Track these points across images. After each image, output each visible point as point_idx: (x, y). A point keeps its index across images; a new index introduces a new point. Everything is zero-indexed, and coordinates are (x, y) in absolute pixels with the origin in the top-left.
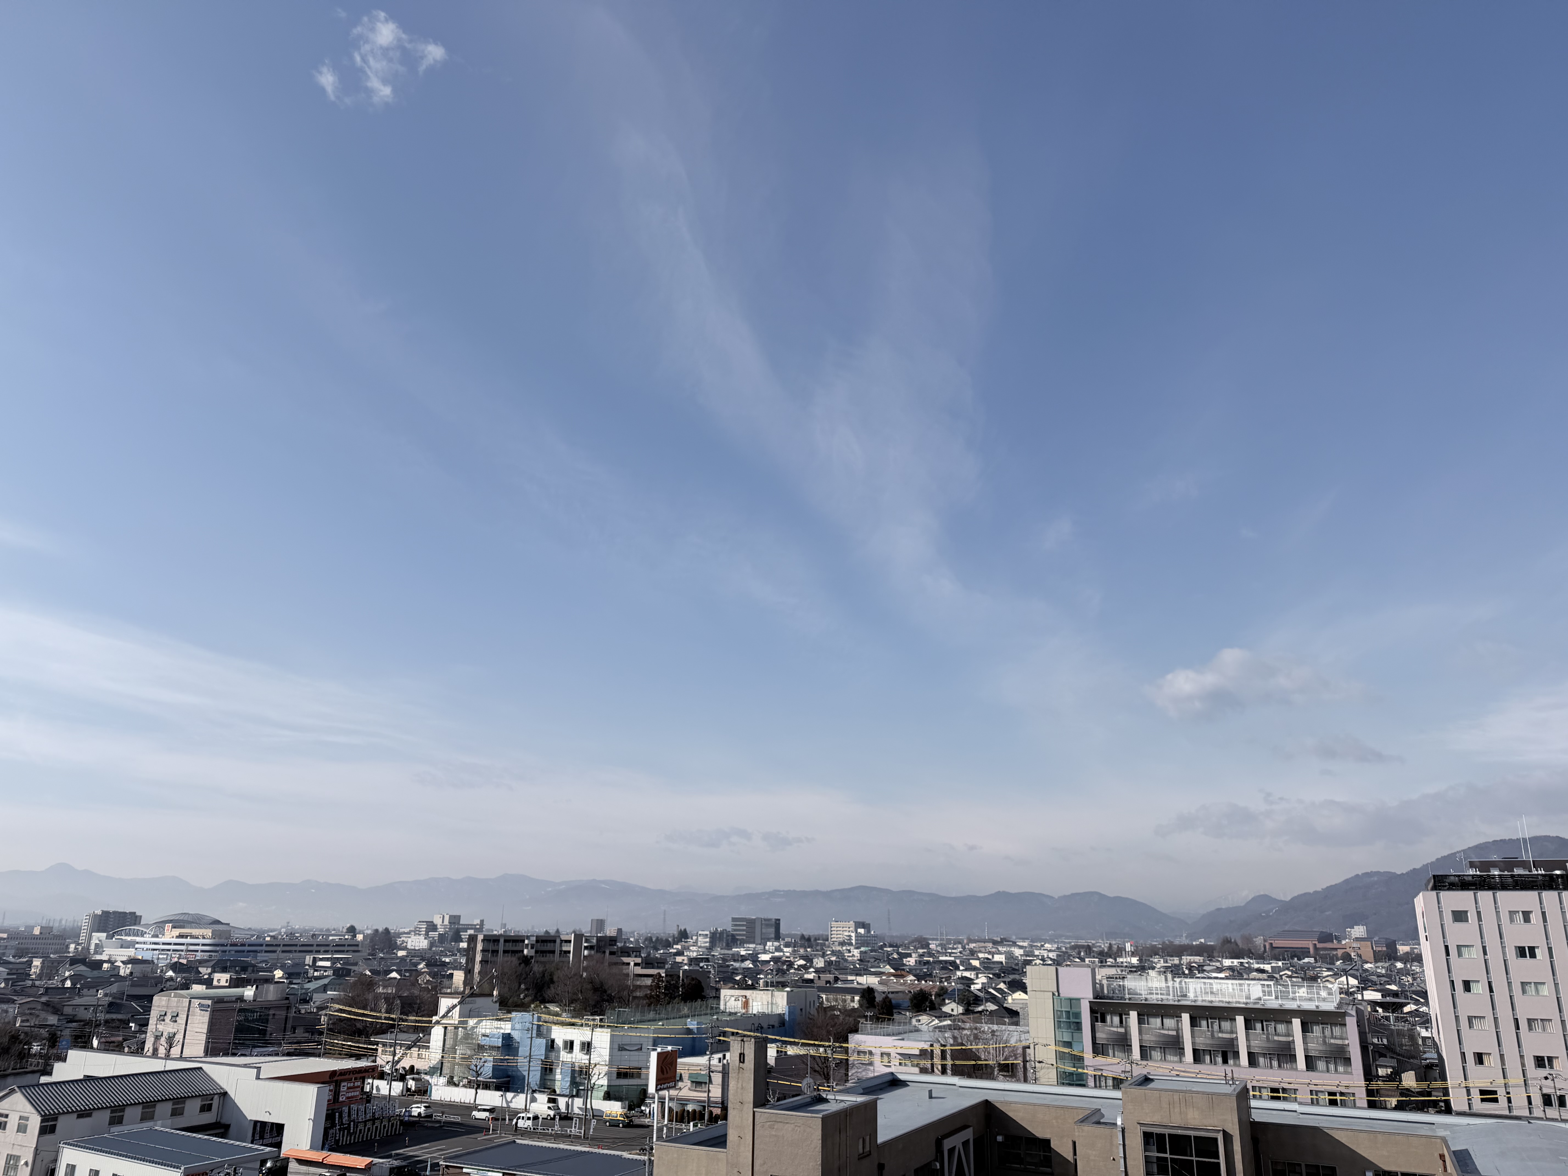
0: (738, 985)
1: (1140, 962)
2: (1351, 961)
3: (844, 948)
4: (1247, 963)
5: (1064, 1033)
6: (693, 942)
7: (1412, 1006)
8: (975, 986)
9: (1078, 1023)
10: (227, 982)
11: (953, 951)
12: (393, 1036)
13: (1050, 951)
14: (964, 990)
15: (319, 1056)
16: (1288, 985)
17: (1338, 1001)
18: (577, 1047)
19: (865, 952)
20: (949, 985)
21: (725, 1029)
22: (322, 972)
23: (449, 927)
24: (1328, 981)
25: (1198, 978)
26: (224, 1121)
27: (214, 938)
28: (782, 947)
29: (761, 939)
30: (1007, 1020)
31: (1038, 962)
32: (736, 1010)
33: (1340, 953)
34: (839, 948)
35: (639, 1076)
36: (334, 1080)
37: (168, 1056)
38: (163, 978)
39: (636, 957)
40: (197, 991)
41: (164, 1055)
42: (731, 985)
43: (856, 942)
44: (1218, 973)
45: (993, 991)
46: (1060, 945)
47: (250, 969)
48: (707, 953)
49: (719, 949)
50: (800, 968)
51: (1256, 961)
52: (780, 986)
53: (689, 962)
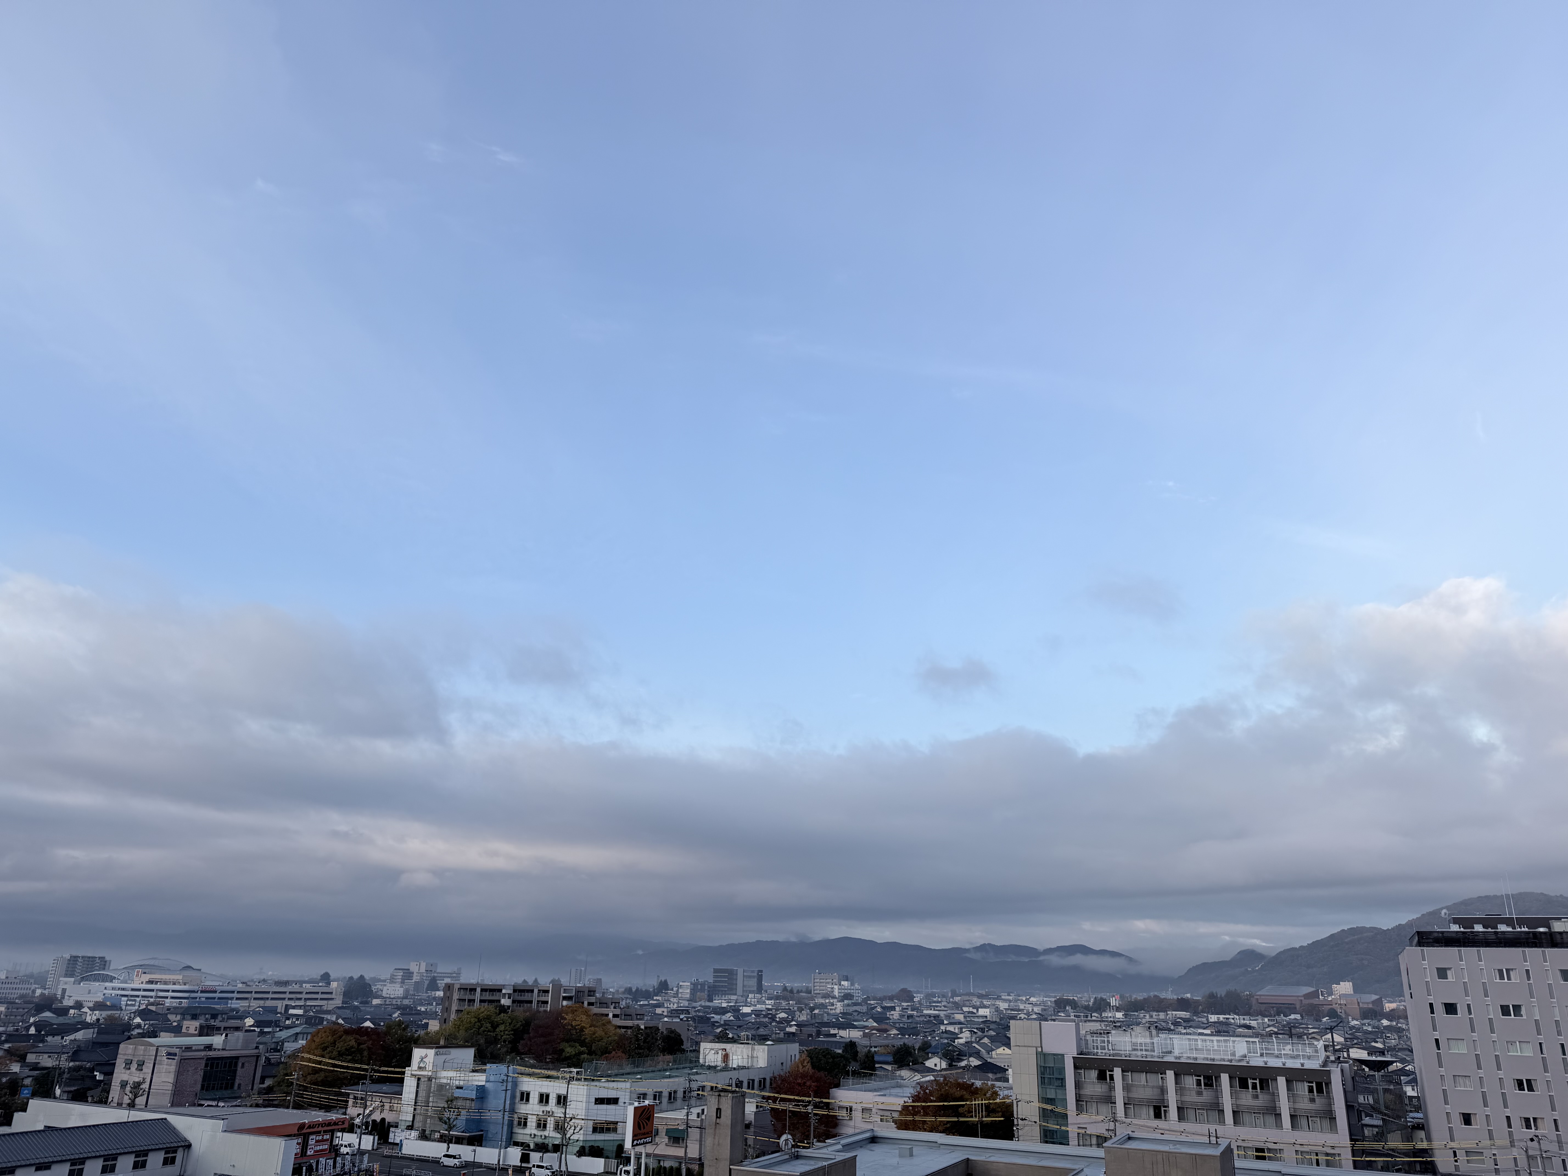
0: (718, 1038)
1: (1126, 1018)
2: (1337, 1018)
3: (827, 1001)
4: (1233, 1019)
5: (1048, 1090)
6: (674, 994)
7: (1398, 1064)
8: (959, 1040)
9: (1062, 1079)
10: (196, 1030)
11: (937, 1004)
12: (364, 1088)
13: (1036, 1005)
14: (949, 1045)
15: (288, 1108)
16: (1273, 1042)
17: (1323, 1059)
18: (553, 1100)
19: (848, 1005)
20: (934, 1039)
21: (703, 1083)
22: (294, 1020)
23: (425, 975)
24: (1313, 1038)
25: (1184, 1034)
26: (187, 1174)
27: (185, 985)
28: (764, 998)
29: (743, 990)
30: (990, 1075)
31: (1022, 1016)
32: (715, 1063)
33: (1326, 1009)
34: (822, 1001)
35: (615, 1130)
36: (302, 1133)
37: (134, 1106)
38: (130, 1025)
39: (615, 1008)
40: (166, 1039)
41: (129, 1105)
42: (711, 1038)
43: (840, 994)
44: (1204, 1029)
45: (977, 1046)
46: (1045, 999)
47: (220, 1016)
48: (687, 1005)
49: (700, 1001)
50: (782, 1021)
51: (1242, 1017)
52: (762, 1039)
53: (669, 1014)
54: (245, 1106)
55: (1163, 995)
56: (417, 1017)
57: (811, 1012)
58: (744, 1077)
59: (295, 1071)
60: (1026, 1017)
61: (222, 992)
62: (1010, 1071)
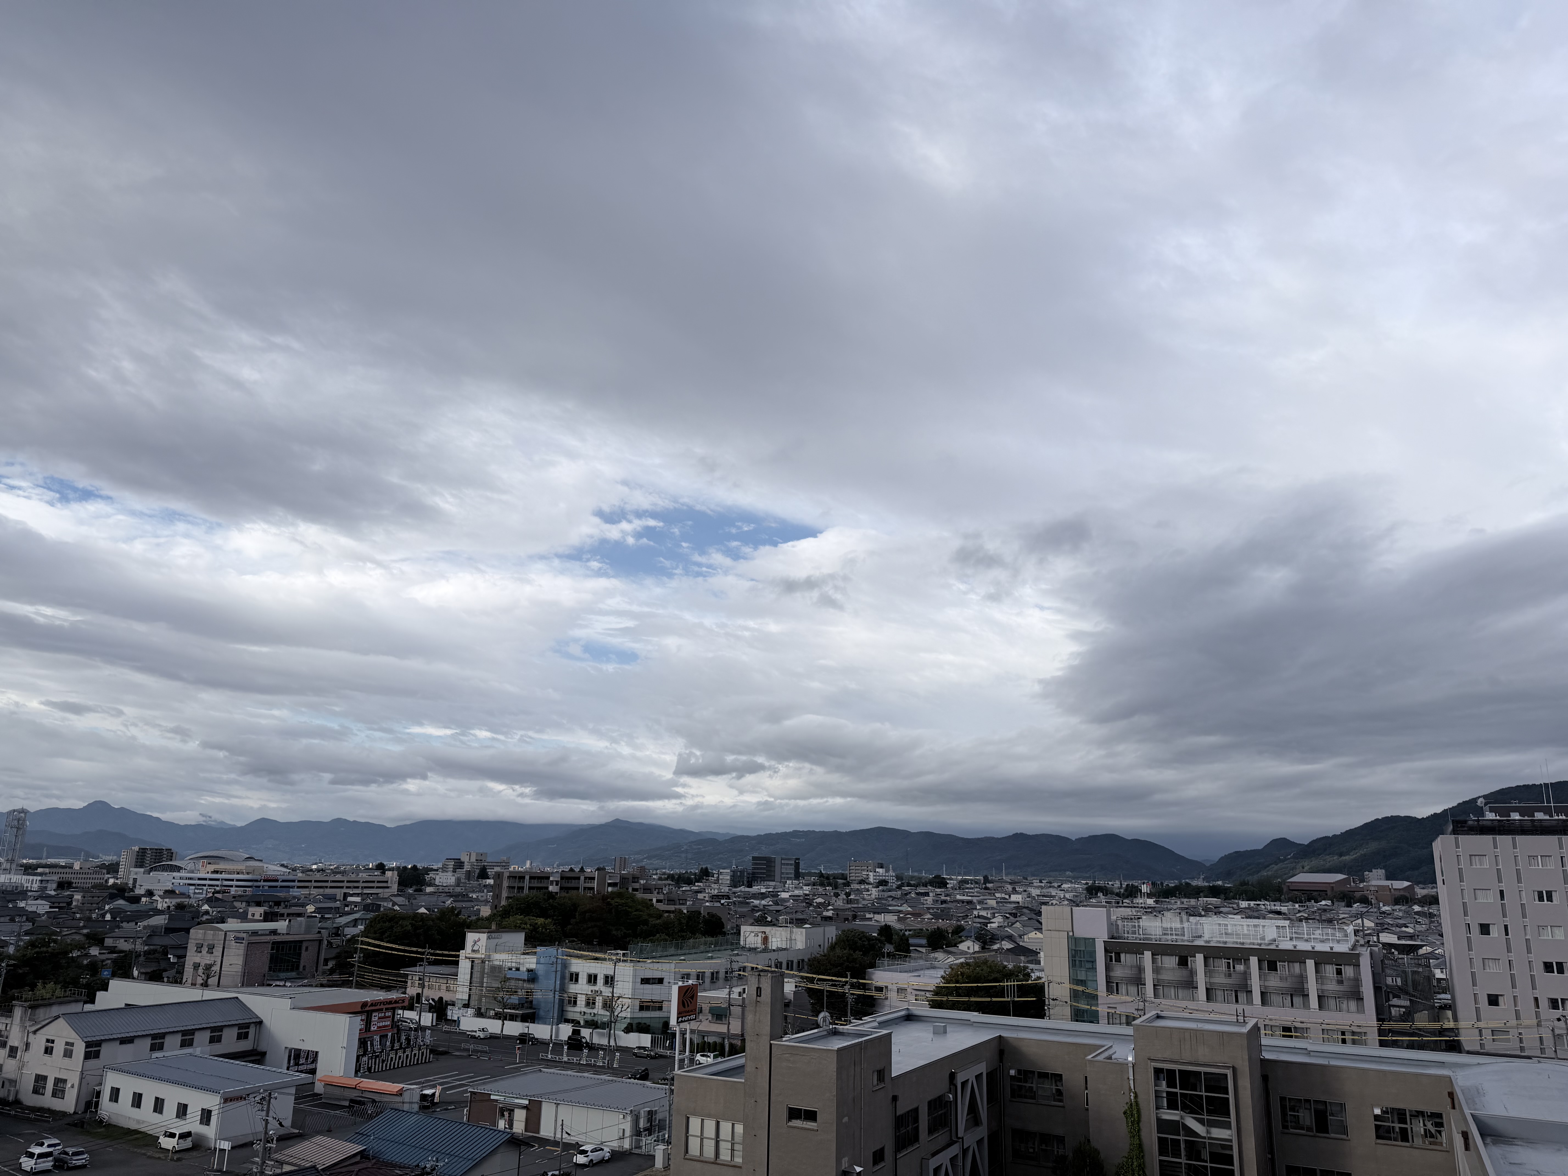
0: (757, 922)
1: (1157, 903)
2: (1369, 904)
3: (863, 887)
4: (1264, 905)
5: (1078, 972)
6: (715, 880)
7: (1428, 948)
8: (992, 925)
9: (1093, 962)
10: (261, 917)
11: (970, 891)
12: (421, 969)
14: (982, 929)
15: (350, 987)
16: (1303, 927)
17: (1352, 943)
18: (600, 980)
19: (883, 891)
20: (967, 923)
21: (744, 964)
22: (353, 907)
23: (475, 864)
24: (1344, 923)
25: (1214, 919)
26: (262, 1048)
27: (248, 873)
28: (801, 884)
29: (781, 877)
30: (1022, 958)
31: (1054, 902)
32: (756, 945)
33: (1357, 895)
34: (857, 887)
35: (660, 1008)
36: (365, 1010)
37: (206, 986)
38: (199, 912)
39: (658, 893)
40: (232, 925)
41: (202, 985)
42: (751, 921)
43: (875, 881)
44: (1234, 914)
45: (1009, 930)
46: (1076, 886)
47: (282, 904)
48: (727, 891)
49: (740, 887)
50: (820, 906)
51: (1272, 903)
52: (800, 923)
53: (711, 899)
54: (311, 986)
55: (1194, 883)
56: (469, 904)
57: (847, 897)
58: (783, 958)
59: (356, 953)
60: (1058, 902)
61: (283, 881)
62: (1042, 954)
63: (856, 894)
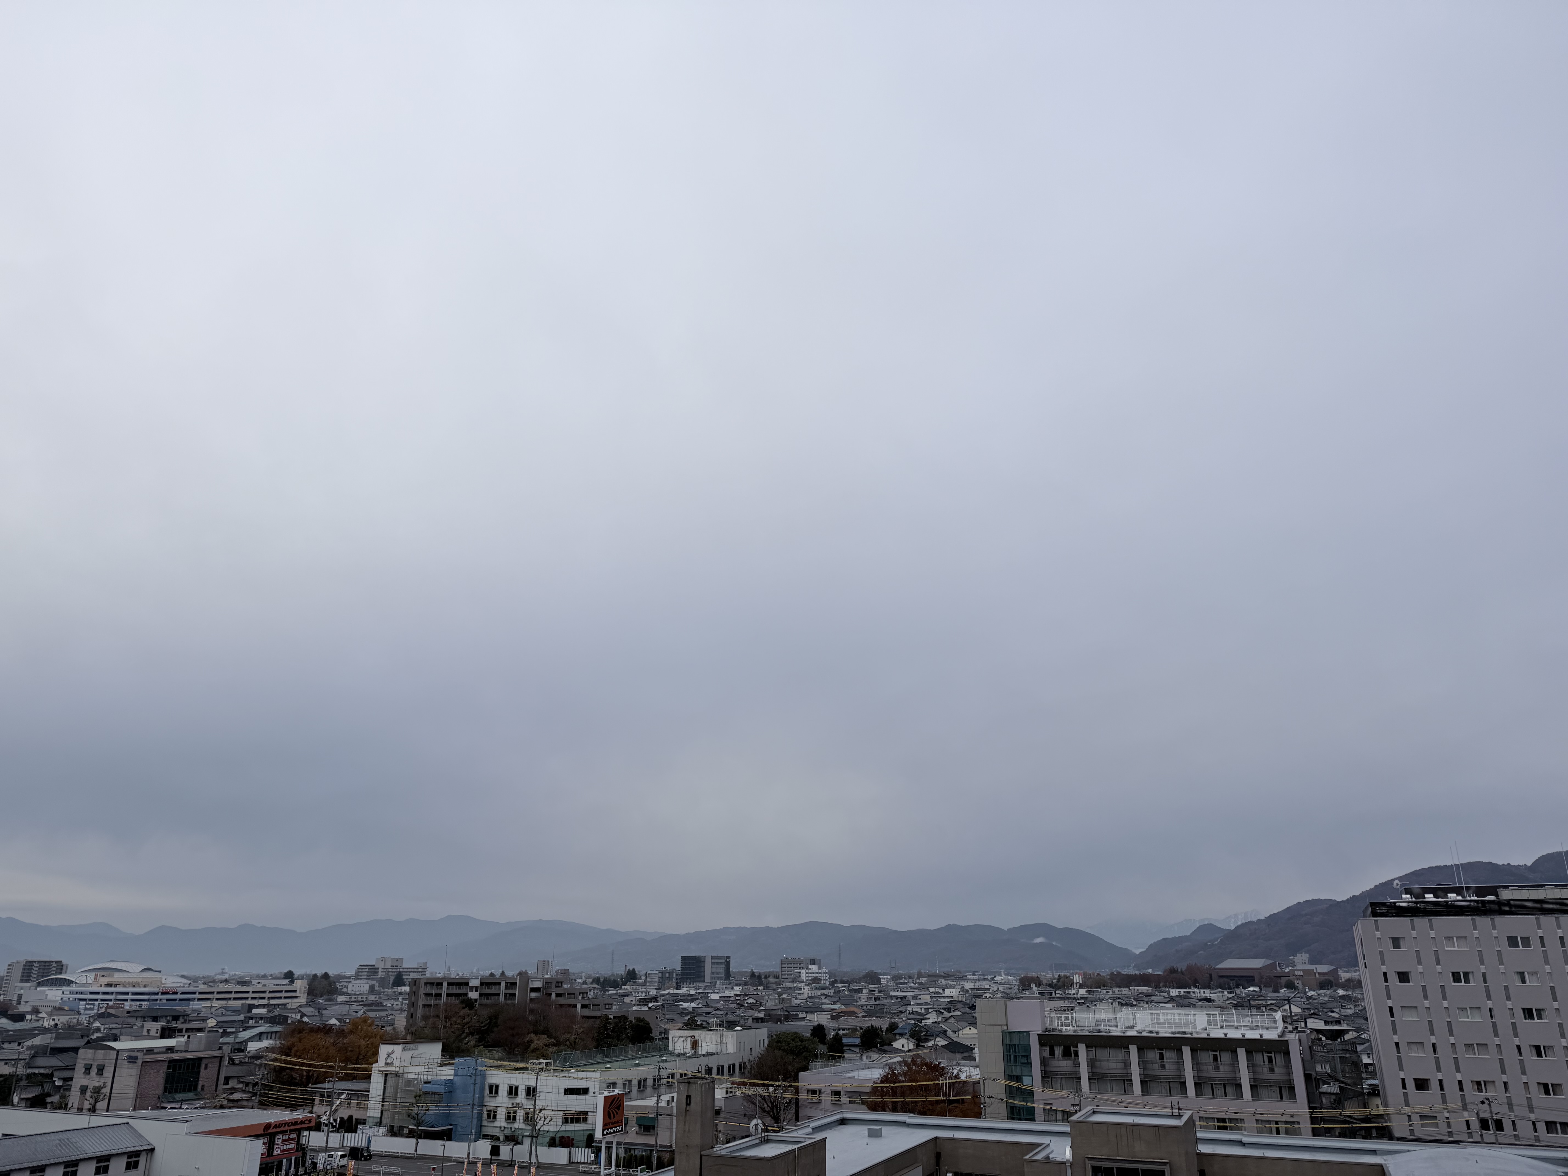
0: (686, 1025)
1: (1089, 994)
2: (1295, 989)
3: (795, 985)
4: (1194, 992)
5: (1014, 1067)
6: (642, 982)
7: (1354, 1033)
8: (926, 1021)
9: (1027, 1056)
10: (157, 1033)
11: (903, 986)
12: (330, 1085)
13: (1001, 984)
14: (916, 1025)
15: (252, 1108)
16: (1233, 1015)
17: (1281, 1029)
18: (522, 1092)
19: (816, 989)
20: (901, 1020)
21: (673, 1071)
22: (258, 1020)
23: (390, 970)
24: (1272, 1009)
25: (1146, 1008)
27: (145, 986)
28: (732, 985)
29: (711, 978)
30: (957, 1055)
31: (988, 995)
32: (685, 1050)
33: (1284, 980)
34: (790, 985)
35: (585, 1120)
36: (268, 1133)
37: (94, 1111)
38: (90, 1029)
39: (583, 998)
40: (126, 1043)
41: (89, 1110)
42: (680, 1025)
43: (807, 978)
44: (1165, 1003)
45: (943, 1026)
46: (1010, 978)
47: (181, 1018)
48: (655, 993)
49: (668, 989)
50: (751, 1007)
51: (1202, 991)
52: (730, 1025)
53: (638, 1003)
54: (210, 1107)
55: (1126, 971)
56: (383, 1014)
57: (779, 996)
58: (713, 1063)
60: (992, 996)
61: (183, 993)
62: (976, 1050)
63: (789, 993)
